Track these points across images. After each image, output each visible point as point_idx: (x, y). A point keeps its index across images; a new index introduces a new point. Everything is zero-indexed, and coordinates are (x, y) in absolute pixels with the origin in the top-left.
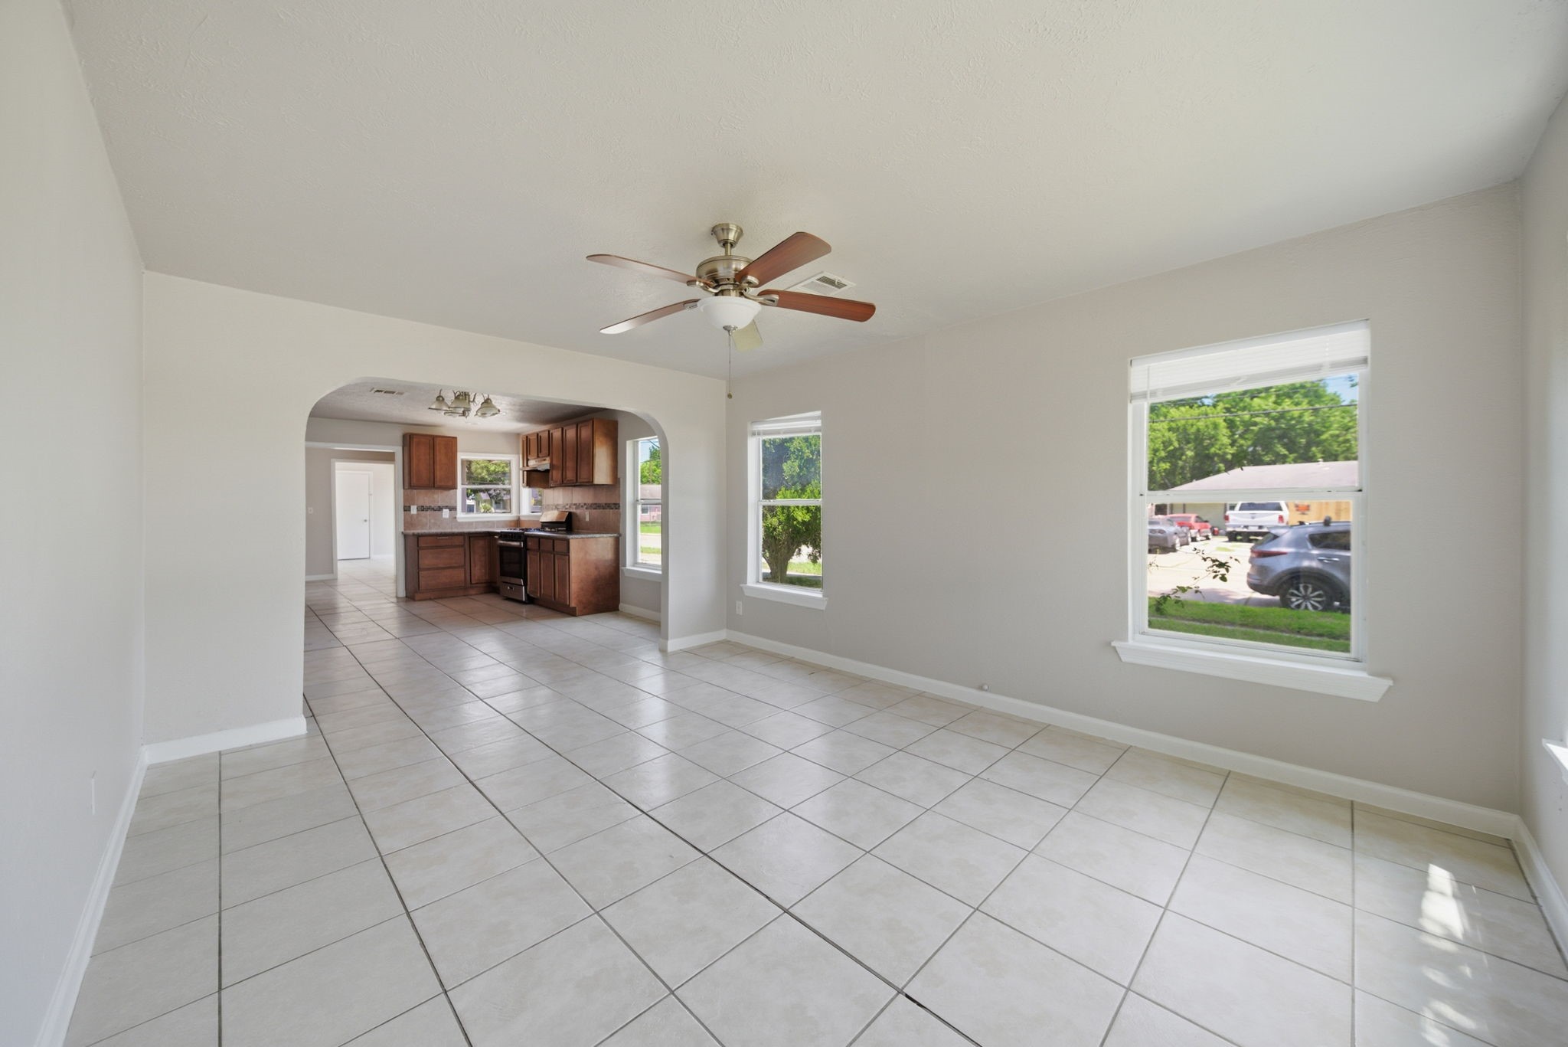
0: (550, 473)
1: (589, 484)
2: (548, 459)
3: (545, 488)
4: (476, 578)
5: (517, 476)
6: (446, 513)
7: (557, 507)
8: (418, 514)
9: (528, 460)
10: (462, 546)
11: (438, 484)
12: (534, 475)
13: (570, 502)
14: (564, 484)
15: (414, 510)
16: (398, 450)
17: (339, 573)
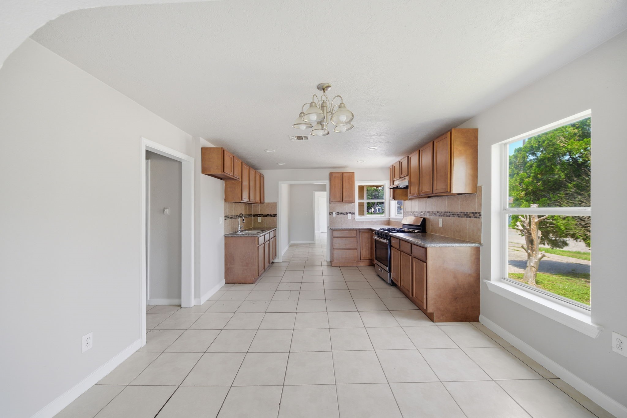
0: (409, 188)
1: (447, 193)
2: (407, 178)
3: (405, 200)
4: (363, 256)
5: (387, 193)
6: (350, 216)
7: (413, 214)
8: (336, 217)
9: (393, 181)
10: (356, 237)
11: (345, 200)
12: (398, 191)
13: (424, 210)
14: (421, 196)
15: (334, 215)
16: (327, 182)
17: (316, 241)
